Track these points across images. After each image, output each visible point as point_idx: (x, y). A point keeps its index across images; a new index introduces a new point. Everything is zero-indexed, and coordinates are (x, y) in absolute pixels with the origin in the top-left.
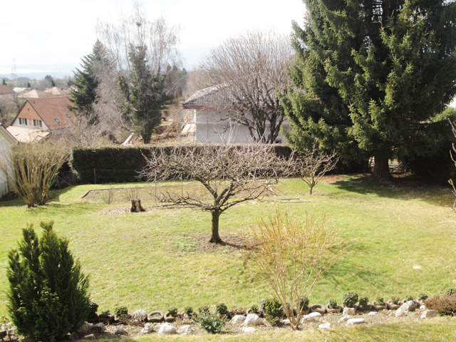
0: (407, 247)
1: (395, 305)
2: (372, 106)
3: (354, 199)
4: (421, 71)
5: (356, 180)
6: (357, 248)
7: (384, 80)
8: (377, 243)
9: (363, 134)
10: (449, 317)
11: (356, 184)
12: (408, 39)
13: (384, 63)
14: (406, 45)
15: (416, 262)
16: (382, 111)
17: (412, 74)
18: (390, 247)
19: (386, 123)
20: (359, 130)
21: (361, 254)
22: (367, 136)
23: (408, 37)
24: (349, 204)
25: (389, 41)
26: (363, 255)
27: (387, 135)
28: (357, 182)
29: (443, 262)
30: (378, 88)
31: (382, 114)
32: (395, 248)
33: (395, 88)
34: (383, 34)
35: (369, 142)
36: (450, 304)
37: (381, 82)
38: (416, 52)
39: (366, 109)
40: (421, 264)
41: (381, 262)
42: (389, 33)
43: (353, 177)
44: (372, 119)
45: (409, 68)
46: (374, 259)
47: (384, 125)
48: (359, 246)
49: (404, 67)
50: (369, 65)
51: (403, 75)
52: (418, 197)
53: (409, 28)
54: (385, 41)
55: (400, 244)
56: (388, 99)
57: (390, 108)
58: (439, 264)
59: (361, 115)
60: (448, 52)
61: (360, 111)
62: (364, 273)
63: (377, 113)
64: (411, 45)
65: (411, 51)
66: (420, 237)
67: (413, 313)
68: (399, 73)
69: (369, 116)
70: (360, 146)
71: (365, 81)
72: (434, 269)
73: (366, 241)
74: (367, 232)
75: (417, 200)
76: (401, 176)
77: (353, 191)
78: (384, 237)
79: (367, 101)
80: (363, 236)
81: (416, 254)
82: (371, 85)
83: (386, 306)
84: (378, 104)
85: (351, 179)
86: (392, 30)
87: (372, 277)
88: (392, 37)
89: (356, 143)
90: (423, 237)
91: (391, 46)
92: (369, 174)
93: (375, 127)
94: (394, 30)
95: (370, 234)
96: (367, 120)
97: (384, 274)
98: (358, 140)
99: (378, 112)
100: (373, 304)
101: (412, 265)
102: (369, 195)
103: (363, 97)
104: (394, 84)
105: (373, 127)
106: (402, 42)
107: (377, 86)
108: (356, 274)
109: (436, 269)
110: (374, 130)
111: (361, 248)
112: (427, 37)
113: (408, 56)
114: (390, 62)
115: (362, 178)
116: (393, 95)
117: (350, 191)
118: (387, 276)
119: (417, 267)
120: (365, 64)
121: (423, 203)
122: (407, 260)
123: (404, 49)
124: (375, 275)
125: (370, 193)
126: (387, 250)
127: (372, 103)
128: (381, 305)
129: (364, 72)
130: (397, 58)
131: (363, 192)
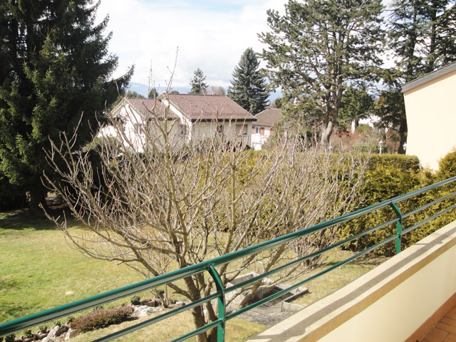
0: (60, 275)
1: (44, 334)
2: (19, 141)
3: (10, 237)
4: (65, 104)
5: (13, 216)
6: (9, 285)
7: (30, 114)
8: (30, 276)
9: (12, 169)
10: (90, 332)
11: (13, 220)
12: (51, 74)
13: (29, 97)
14: (50, 80)
15: (68, 289)
16: (30, 144)
17: (57, 107)
18: (43, 278)
19: (36, 157)
20: (8, 166)
21: (13, 290)
22: (17, 171)
23: (50, 72)
24: (5, 242)
25: (34, 76)
26: (15, 292)
27: (38, 168)
28: (14, 219)
29: (94, 283)
30: (25, 122)
31: (30, 148)
32: (48, 278)
33: (41, 122)
34: (26, 69)
35: (20, 176)
36: (91, 321)
37: (27, 116)
38: (59, 86)
39: (14, 144)
40: (73, 289)
41: (34, 295)
42: (32, 68)
43: (10, 214)
44: (21, 154)
45: (54, 101)
46: (26, 293)
47: (34, 158)
48: (11, 283)
49: (49, 100)
50: (14, 99)
51: (48, 108)
52: (75, 225)
53: (51, 64)
54: (29, 76)
55: (54, 273)
56: (36, 132)
57: (38, 142)
58: (90, 285)
59: (9, 150)
60: (92, 86)
61: (8, 146)
62: (14, 309)
63: (24, 148)
64: (54, 81)
65: (55, 86)
66: (73, 263)
67: (59, 337)
68: (44, 107)
69: (17, 150)
70: (11, 181)
71: (11, 116)
72: (86, 291)
73: (18, 277)
74: (21, 267)
75: (73, 228)
76: (59, 207)
77: (9, 228)
78: (38, 269)
79: (14, 135)
80: (16, 272)
81: (69, 280)
82: (18, 120)
83: (34, 337)
84: (26, 138)
85: (8, 216)
86: (35, 65)
87: (23, 312)
88: (35, 72)
89: (7, 179)
90: (77, 262)
91: (34, 81)
92: (27, 209)
93: (24, 161)
94: (38, 65)
95: (23, 269)
96: (16, 155)
97: (37, 306)
98: (9, 176)
99: (25, 146)
100: (20, 338)
101: (65, 291)
102: (26, 230)
103: (10, 132)
104: (40, 118)
105: (23, 161)
106: (45, 77)
107: (24, 120)
108: (6, 313)
109: (88, 290)
110: (24, 164)
111: (13, 285)
112: (69, 72)
113: (52, 91)
114: (35, 97)
115: (20, 214)
116: (40, 128)
117: (6, 228)
118: (39, 307)
119: (69, 293)
120: (9, 98)
121: (79, 230)
122: (60, 288)
123: (48, 83)
124: (27, 309)
125: (27, 227)
126: (40, 281)
127: (19, 138)
128: (28, 337)
129: (9, 107)
130: (41, 92)
131: (20, 228)
